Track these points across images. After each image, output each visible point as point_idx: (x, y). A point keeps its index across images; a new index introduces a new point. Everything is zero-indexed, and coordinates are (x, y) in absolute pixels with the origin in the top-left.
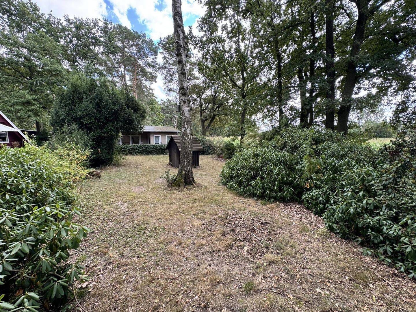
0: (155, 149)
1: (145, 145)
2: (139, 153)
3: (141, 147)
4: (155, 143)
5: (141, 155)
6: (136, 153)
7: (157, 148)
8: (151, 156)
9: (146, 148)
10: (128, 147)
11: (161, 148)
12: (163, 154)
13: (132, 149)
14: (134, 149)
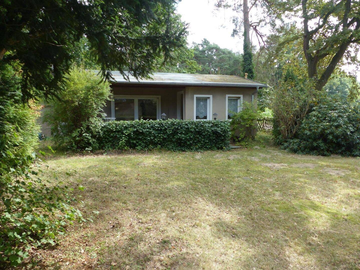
0: (199, 133)
1: (173, 124)
2: (155, 144)
3: (161, 130)
4: (197, 117)
5: (160, 151)
6: (147, 146)
7: (205, 130)
8: (188, 154)
9: (175, 132)
10: (126, 128)
11: (215, 133)
12: (222, 148)
13: (137, 133)
14: (142, 133)
